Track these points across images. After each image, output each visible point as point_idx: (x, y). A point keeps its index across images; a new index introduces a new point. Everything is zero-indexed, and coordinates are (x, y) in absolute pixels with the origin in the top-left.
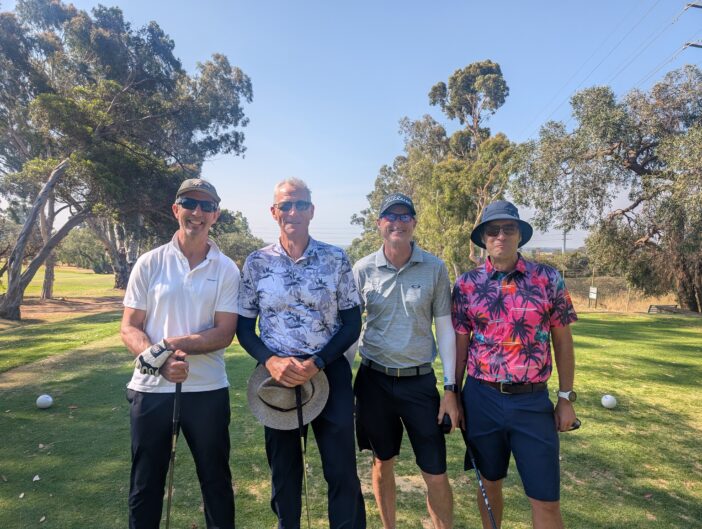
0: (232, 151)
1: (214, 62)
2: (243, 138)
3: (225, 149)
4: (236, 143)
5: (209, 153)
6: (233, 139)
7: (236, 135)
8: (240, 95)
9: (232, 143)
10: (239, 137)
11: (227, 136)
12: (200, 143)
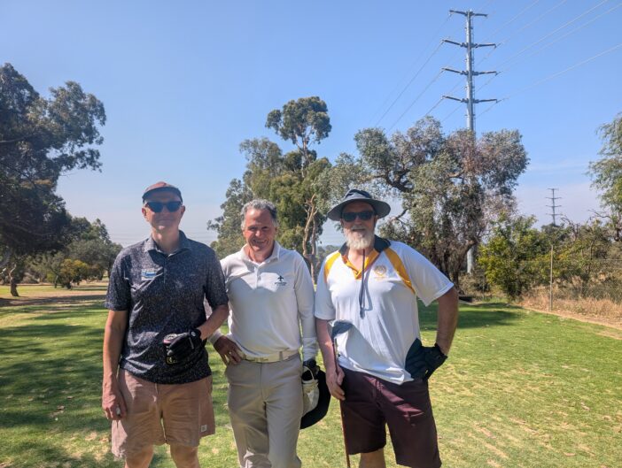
0: (88, 166)
1: (66, 88)
2: (98, 155)
3: (81, 164)
4: (92, 159)
5: (64, 168)
6: (88, 156)
7: (92, 152)
8: (95, 118)
9: (88, 159)
10: (94, 154)
11: (83, 153)
12: (55, 159)
